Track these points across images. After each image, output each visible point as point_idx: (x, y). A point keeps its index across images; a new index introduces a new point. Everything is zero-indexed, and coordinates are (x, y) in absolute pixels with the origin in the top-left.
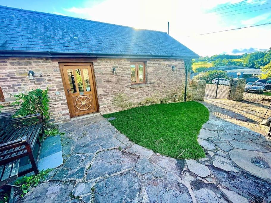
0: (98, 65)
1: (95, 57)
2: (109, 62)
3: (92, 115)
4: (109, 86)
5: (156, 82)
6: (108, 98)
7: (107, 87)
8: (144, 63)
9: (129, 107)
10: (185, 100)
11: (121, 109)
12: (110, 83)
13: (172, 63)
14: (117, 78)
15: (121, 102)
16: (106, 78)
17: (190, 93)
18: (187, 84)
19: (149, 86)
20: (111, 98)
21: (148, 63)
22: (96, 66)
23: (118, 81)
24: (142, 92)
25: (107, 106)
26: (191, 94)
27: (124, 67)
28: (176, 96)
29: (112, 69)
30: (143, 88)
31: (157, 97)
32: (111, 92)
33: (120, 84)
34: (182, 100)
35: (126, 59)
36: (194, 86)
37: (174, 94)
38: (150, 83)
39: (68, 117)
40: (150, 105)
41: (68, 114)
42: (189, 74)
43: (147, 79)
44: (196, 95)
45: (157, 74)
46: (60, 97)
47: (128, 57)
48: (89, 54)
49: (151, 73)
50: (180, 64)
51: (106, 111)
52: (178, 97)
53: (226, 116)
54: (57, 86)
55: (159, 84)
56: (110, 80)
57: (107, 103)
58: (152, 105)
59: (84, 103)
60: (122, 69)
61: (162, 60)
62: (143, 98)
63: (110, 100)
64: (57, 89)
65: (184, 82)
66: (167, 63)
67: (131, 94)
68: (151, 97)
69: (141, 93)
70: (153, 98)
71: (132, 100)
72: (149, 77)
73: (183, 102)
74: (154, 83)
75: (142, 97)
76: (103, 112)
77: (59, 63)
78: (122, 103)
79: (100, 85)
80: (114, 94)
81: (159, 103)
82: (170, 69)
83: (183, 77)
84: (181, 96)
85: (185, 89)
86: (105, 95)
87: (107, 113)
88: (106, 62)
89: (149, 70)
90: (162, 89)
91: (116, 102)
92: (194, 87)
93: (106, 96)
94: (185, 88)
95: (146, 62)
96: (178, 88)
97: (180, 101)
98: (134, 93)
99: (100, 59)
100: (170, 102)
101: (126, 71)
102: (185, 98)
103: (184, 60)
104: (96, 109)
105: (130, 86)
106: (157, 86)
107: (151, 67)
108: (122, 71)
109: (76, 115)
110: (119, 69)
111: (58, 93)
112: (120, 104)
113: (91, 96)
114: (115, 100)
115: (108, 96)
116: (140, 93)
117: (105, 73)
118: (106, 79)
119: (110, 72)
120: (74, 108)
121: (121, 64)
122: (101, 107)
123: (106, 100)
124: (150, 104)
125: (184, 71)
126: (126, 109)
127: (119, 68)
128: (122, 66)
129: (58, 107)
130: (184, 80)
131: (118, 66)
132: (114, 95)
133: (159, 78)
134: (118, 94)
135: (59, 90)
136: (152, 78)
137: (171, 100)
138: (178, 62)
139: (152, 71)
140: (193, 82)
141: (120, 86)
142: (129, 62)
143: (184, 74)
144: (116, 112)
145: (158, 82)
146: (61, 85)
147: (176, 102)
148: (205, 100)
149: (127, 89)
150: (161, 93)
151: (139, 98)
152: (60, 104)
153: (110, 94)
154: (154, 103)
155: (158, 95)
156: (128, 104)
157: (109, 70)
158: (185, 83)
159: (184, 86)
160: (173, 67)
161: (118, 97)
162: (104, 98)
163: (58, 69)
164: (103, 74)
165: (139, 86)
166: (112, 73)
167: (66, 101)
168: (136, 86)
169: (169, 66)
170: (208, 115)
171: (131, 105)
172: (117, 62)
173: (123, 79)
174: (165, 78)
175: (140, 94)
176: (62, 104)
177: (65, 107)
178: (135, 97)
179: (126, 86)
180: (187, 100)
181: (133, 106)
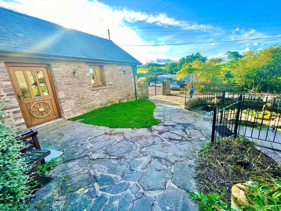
0: (57, 67)
1: (55, 58)
2: (68, 65)
3: (54, 121)
4: (70, 89)
5: (113, 84)
6: (70, 102)
7: (68, 90)
8: (101, 66)
9: (93, 109)
10: (136, 99)
11: (85, 112)
12: (71, 86)
13: (123, 67)
14: (78, 81)
15: (85, 104)
16: (67, 80)
17: (139, 93)
18: (136, 85)
19: (108, 87)
20: (74, 101)
21: (104, 67)
22: (54, 68)
23: (79, 83)
24: (103, 93)
25: (70, 110)
26: (140, 93)
27: (83, 70)
28: (129, 95)
29: (72, 71)
30: (104, 90)
31: (115, 98)
32: (74, 95)
33: (82, 86)
34: (134, 98)
35: (85, 63)
36: (141, 87)
37: (128, 94)
38: (108, 85)
39: (24, 127)
40: (110, 105)
41: (23, 124)
42: (136, 77)
43: (105, 82)
44: (143, 94)
45: (113, 77)
46: (11, 104)
47: (88, 61)
48: (49, 56)
49: (108, 76)
50: (129, 69)
51: (70, 115)
52: (131, 96)
54: (5, 91)
55: (115, 85)
56: (71, 83)
57: (70, 106)
58: (113, 105)
59: (42, 109)
60: (82, 72)
61: (115, 65)
62: (104, 99)
63: (73, 103)
64: (5, 94)
65: (133, 84)
66: (119, 67)
67: (93, 96)
68: (111, 98)
69: (102, 94)
70: (112, 98)
71: (94, 102)
72: (107, 79)
73: (135, 101)
74: (111, 85)
75: (103, 98)
76: (68, 116)
77: (5, 63)
78: (86, 105)
79: (61, 88)
80: (77, 97)
81: (118, 102)
82: (122, 73)
83: (132, 79)
84: (133, 96)
85: (135, 90)
87: (72, 117)
88: (66, 64)
89: (106, 73)
90: (118, 90)
91: (79, 105)
92: (141, 88)
93: (68, 100)
94: (134, 89)
95: (103, 66)
96: (130, 89)
97: (133, 100)
98: (96, 95)
99: (59, 61)
100: (126, 101)
101: (86, 73)
102: (136, 97)
103: (132, 65)
104: (57, 114)
105: (91, 88)
106: (114, 88)
107: (107, 70)
108: (82, 73)
109: (33, 125)
110: (79, 72)
111: (7, 99)
112: (83, 106)
113: (50, 101)
114: (79, 102)
115: (70, 99)
116: (101, 94)
117: (65, 75)
118: (67, 82)
119: (70, 74)
120: (29, 117)
121: (80, 67)
122: (64, 111)
123: (69, 103)
124: (110, 104)
125: (132, 74)
126: (90, 110)
127: (78, 71)
128: (82, 69)
129: (9, 117)
130: (133, 82)
131: (78, 69)
132: (76, 98)
133: (115, 81)
134: (81, 97)
135: (8, 95)
136: (109, 81)
137: (126, 99)
138: (128, 67)
139: (108, 74)
140: (139, 84)
141: (81, 88)
142: (88, 66)
143: (133, 77)
144: (80, 115)
145: (115, 84)
146: (11, 89)
147: (130, 101)
148: (149, 98)
149: (88, 91)
150: (118, 93)
151: (100, 99)
152: (11, 112)
153: (72, 97)
154: (114, 103)
155: (116, 95)
156: (91, 106)
157: (70, 73)
158: (134, 84)
159: (134, 87)
160: (124, 71)
161: (80, 100)
162: (66, 102)
163: (5, 70)
164: (63, 77)
165: (99, 88)
166: (72, 75)
167: (19, 109)
168: (97, 88)
169: (121, 71)
170: (155, 105)
171: (94, 106)
172: (76, 65)
173: (84, 81)
174: (119, 81)
175: (101, 95)
176: (14, 113)
177: (19, 116)
178: (98, 99)
179: (88, 89)
180: (138, 98)
181: (96, 107)
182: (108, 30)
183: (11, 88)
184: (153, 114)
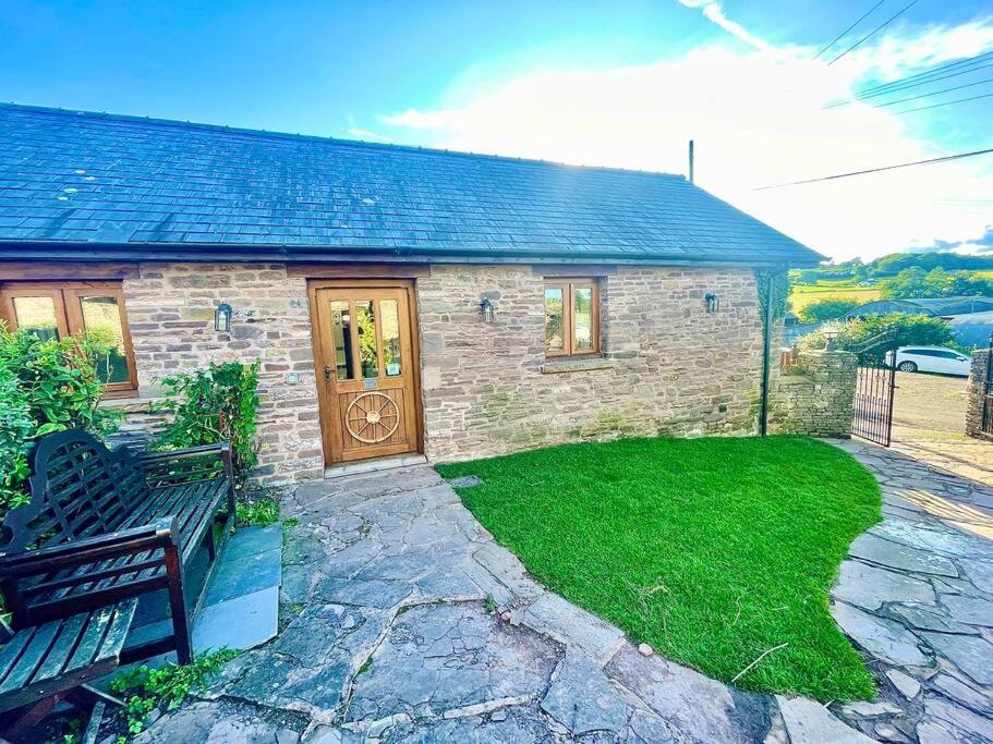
0: (431, 286)
1: (424, 259)
2: (468, 280)
3: (397, 462)
4: (464, 361)
5: (643, 352)
6: (456, 405)
7: (456, 364)
8: (597, 280)
9: (535, 443)
10: (763, 430)
11: (503, 449)
12: (468, 350)
13: (705, 280)
14: (495, 335)
15: (505, 421)
16: (455, 330)
17: (786, 402)
18: (771, 365)
19: (615, 365)
20: (468, 404)
21: (609, 282)
22: (424, 289)
23: (497, 343)
24: (587, 386)
25: (452, 434)
26: (790, 406)
27: (520, 296)
28: (723, 409)
29: (480, 301)
30: (592, 373)
31: (641, 411)
32: (471, 383)
33: (504, 354)
34: (748, 426)
35: (530, 269)
36: (803, 373)
37: (715, 402)
38: (617, 356)
39: (317, 464)
40: (614, 442)
41: (317, 452)
42: (778, 326)
43: (604, 341)
44: (813, 410)
45: (645, 322)
46: (300, 393)
47: (537, 261)
48: (405, 252)
49: (623, 317)
50: (736, 285)
51: (447, 451)
52: (731, 414)
53: (966, 511)
54: (293, 356)
55: (650, 359)
56: (469, 341)
57: (452, 422)
58: (624, 442)
59: (373, 418)
60: (514, 302)
61: (665, 273)
62: (588, 412)
63: (463, 411)
64: (291, 364)
65: (757, 355)
66: (685, 281)
67: (542, 392)
68: (622, 410)
69: (583, 391)
70: (627, 412)
71: (544, 417)
72: (613, 333)
73: (755, 438)
74: (632, 355)
75: (586, 405)
76: (438, 453)
77: (308, 279)
78: (508, 425)
79: (433, 355)
80: (479, 392)
81: (654, 434)
82: (698, 303)
83: (752, 335)
84: (745, 413)
85: (764, 385)
86: (450, 391)
87: (452, 458)
88: (461, 278)
89: (616, 306)
90: (665, 379)
91: (485, 420)
92: (802, 379)
93: (451, 397)
94: (760, 381)
95: (605, 278)
96: (732, 379)
97: (742, 433)
98: (556, 390)
99: (441, 267)
100: (698, 431)
101: (527, 308)
102: (763, 421)
103: (757, 271)
104: (413, 440)
105: (538, 363)
106: (643, 369)
107: (623, 295)
108: (513, 308)
109: (345, 459)
110: (502, 302)
111: (292, 379)
112: (498, 428)
113: (399, 395)
114: (484, 411)
115: (457, 396)
116: (577, 389)
117: (454, 314)
118: (456, 337)
119: (471, 311)
120: (339, 434)
121: (508, 286)
122: (432, 433)
123: (450, 410)
124: (615, 435)
125: (754, 312)
126: (522, 448)
127: (502, 299)
128: (514, 291)
129: (288, 427)
130: (755, 347)
131: (503, 292)
132: (480, 396)
133: (653, 337)
134: (495, 392)
135: (297, 367)
136: (623, 338)
137: (701, 424)
138: (730, 279)
139: (625, 311)
140: (795, 356)
141: (502, 362)
142: (542, 278)
143: (757, 325)
144: (482, 457)
145: (651, 352)
146: (305, 352)
147: (726, 435)
149: (526, 373)
150: (661, 394)
151: (572, 410)
152: (296, 414)
153: (465, 388)
154: (633, 435)
155: (647, 401)
156: (529, 430)
157: (469, 307)
158: (761, 359)
159: (759, 373)
160: (709, 298)
161: (493, 401)
162: (443, 403)
163: (304, 299)
164: (445, 319)
165: (573, 364)
166: (475, 314)
167: (315, 408)
168: (563, 365)
169: (694, 295)
170: (876, 502)
171: (543, 435)
172: (496, 279)
173: (515, 336)
174: (675, 339)
175: (579, 395)
176: (302, 417)
177: (310, 428)
178: (560, 407)
179: (525, 364)
180: (773, 429)
181: (551, 440)
182: (691, 143)
183: (309, 347)
184: (827, 577)
